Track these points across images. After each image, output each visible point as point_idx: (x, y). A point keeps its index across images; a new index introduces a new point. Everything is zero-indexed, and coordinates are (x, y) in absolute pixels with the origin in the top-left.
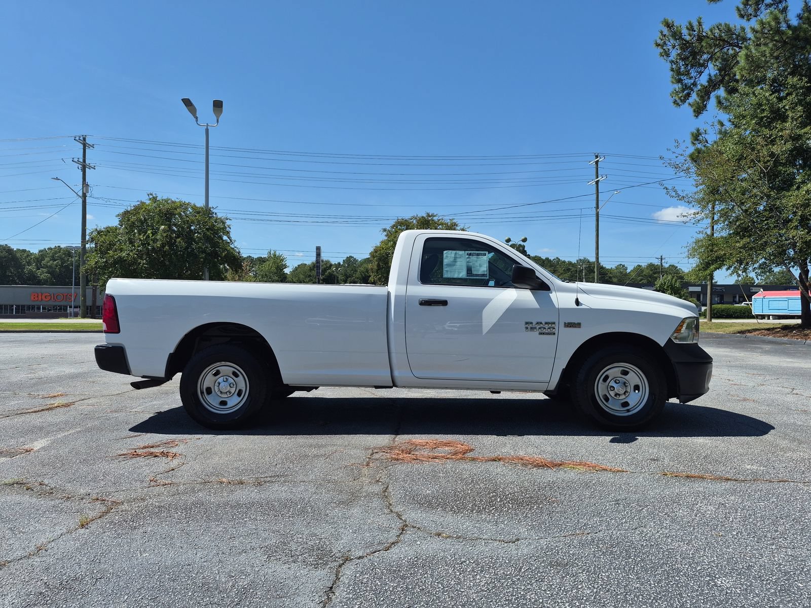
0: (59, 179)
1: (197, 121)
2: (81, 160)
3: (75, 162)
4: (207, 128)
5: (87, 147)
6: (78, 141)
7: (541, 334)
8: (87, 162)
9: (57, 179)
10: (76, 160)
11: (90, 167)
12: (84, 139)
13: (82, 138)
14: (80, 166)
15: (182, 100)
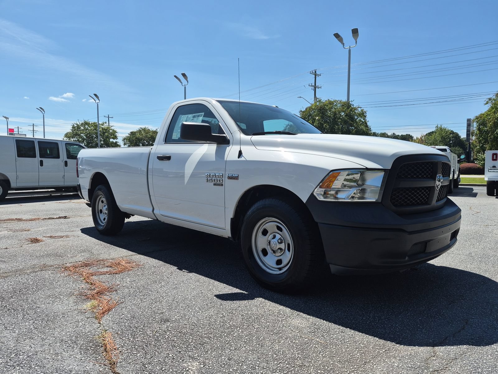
0: (301, 97)
1: (344, 46)
2: (314, 84)
3: (310, 86)
4: (350, 49)
5: (317, 76)
6: (312, 74)
7: (214, 185)
8: (317, 85)
9: (300, 97)
10: (310, 85)
11: (319, 88)
12: (315, 72)
13: (314, 72)
14: (313, 88)
15: (334, 35)
